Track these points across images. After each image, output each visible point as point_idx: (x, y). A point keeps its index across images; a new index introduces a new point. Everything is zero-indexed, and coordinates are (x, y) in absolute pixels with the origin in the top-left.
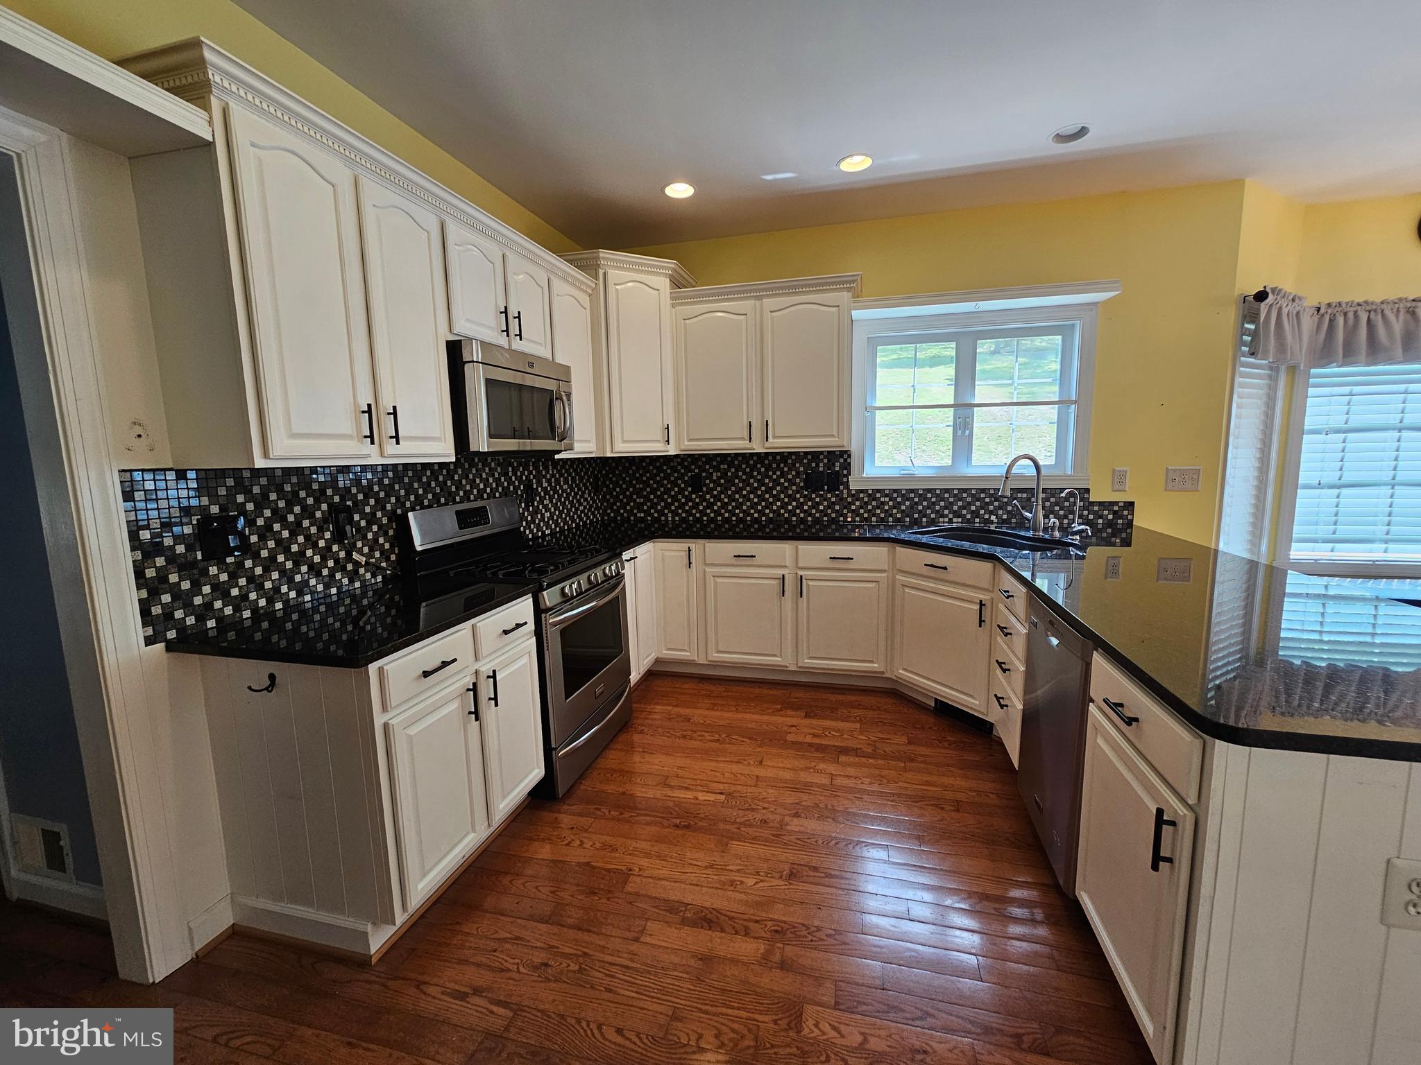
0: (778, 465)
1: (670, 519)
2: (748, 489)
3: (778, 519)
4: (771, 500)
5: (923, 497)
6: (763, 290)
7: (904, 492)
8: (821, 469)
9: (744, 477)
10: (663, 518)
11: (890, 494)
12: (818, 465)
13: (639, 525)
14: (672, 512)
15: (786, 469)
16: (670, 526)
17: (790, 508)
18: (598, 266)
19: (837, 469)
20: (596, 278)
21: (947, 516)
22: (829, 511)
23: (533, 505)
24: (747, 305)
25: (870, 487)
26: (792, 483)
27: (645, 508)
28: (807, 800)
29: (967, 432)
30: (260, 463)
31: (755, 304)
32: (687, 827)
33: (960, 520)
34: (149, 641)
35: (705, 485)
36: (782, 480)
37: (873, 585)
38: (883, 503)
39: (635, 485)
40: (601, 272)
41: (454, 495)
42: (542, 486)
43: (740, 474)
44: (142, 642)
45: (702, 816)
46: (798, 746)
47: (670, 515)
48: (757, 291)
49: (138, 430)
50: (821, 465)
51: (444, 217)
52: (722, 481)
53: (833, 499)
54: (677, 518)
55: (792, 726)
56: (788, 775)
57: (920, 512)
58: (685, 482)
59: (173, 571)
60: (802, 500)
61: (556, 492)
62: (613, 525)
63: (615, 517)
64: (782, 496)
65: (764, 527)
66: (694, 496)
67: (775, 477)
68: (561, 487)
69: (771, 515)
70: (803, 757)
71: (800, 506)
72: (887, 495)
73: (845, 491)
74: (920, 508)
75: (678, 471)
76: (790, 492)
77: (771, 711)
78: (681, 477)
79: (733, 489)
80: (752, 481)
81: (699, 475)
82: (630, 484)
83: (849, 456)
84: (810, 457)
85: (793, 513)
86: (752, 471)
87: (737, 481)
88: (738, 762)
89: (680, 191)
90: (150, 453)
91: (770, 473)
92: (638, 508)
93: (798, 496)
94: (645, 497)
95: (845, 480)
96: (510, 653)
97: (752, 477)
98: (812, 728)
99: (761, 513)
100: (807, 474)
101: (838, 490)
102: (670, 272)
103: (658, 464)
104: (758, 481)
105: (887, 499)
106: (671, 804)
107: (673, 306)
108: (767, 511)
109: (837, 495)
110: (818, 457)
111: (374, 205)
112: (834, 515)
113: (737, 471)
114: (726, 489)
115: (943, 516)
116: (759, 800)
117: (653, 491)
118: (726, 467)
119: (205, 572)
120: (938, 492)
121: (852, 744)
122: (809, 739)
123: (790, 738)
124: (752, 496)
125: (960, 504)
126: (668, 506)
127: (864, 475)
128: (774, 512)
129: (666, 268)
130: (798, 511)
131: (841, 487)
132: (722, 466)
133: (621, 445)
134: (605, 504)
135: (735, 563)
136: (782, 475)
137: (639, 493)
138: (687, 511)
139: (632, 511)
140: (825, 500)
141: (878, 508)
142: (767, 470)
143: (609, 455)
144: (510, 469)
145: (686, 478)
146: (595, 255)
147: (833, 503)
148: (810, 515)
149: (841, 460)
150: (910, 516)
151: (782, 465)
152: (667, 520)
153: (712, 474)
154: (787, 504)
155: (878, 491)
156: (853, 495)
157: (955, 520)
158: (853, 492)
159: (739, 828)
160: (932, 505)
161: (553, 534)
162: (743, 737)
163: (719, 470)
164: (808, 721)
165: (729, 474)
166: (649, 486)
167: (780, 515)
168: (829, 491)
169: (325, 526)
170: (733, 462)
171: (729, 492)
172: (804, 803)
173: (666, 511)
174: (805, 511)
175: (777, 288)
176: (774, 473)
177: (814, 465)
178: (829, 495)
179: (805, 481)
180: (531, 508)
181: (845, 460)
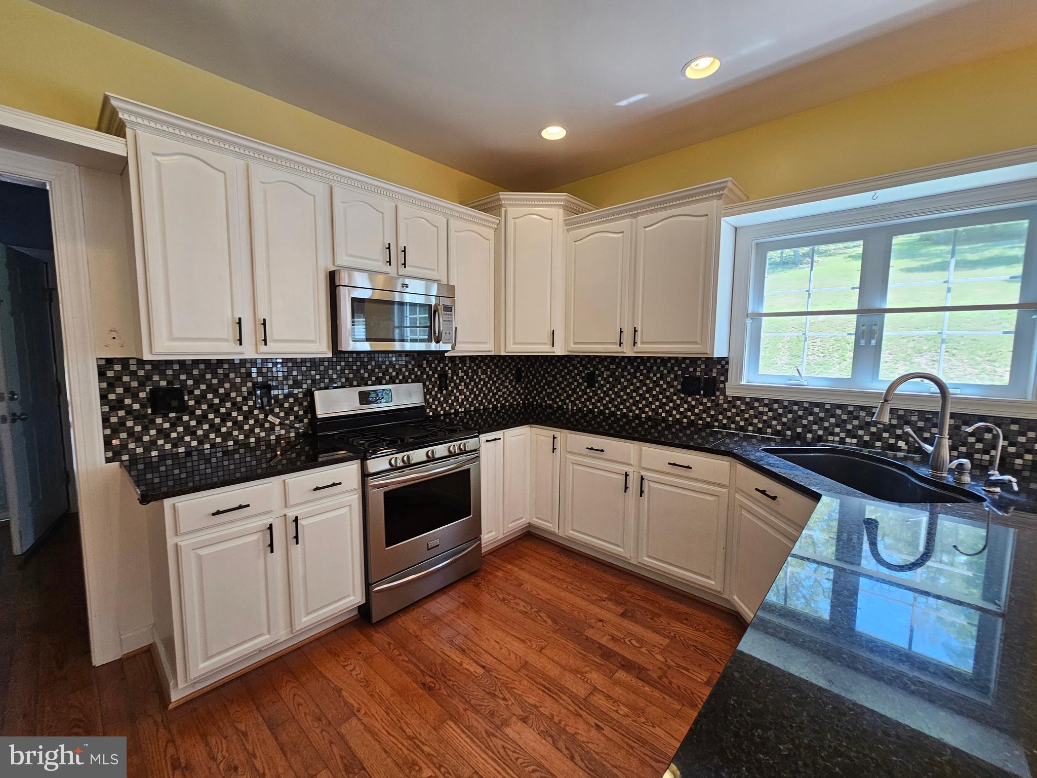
0: (658, 368)
1: (570, 408)
2: (632, 387)
3: (656, 417)
4: (650, 399)
5: (808, 411)
6: (637, 208)
7: (786, 403)
8: (698, 374)
9: (629, 377)
10: (565, 407)
11: (771, 404)
12: (695, 370)
13: (548, 410)
14: (572, 402)
15: (665, 372)
16: (570, 413)
17: (667, 408)
18: (501, 205)
19: (714, 374)
20: (500, 216)
21: (838, 435)
22: (704, 415)
23: (447, 389)
24: (624, 223)
25: (749, 395)
26: (670, 385)
27: (553, 397)
28: (548, 707)
29: (873, 342)
30: (147, 357)
31: (632, 222)
32: (430, 689)
33: (855, 441)
34: (108, 460)
35: (597, 382)
36: (661, 382)
37: (712, 499)
38: (762, 413)
39: (547, 378)
40: (503, 210)
41: (366, 379)
42: (457, 375)
43: (626, 374)
44: (104, 460)
45: (450, 683)
46: (588, 644)
47: (570, 404)
48: (632, 210)
49: (114, 335)
50: (699, 370)
51: (332, 184)
52: (611, 379)
53: (709, 404)
54: (575, 408)
55: (601, 621)
56: (553, 671)
57: (804, 426)
58: (583, 378)
59: (129, 419)
60: (678, 402)
61: (472, 379)
62: (531, 408)
63: (533, 402)
64: (661, 397)
65: (644, 423)
66: (588, 390)
67: (655, 378)
68: (479, 377)
69: (650, 413)
70: (584, 658)
71: (676, 407)
72: (766, 405)
73: (721, 397)
74: (805, 422)
75: (577, 368)
76: (668, 394)
77: (594, 598)
78: (579, 374)
79: (619, 386)
80: (635, 381)
81: (593, 373)
82: (544, 377)
83: (727, 363)
84: (688, 362)
85: (669, 413)
86: (635, 371)
87: (622, 380)
88: (523, 641)
89: (554, 133)
90: (121, 348)
91: (651, 375)
92: (548, 397)
93: (675, 398)
94: (553, 388)
95: (721, 386)
96: (324, 505)
97: (635, 377)
98: (618, 629)
99: (642, 410)
100: (684, 378)
101: (714, 395)
102: (562, 203)
103: (564, 362)
104: (641, 381)
105: (766, 409)
106: (439, 660)
107: (568, 231)
108: (647, 409)
109: (713, 401)
110: (696, 362)
111: (261, 182)
112: (708, 420)
113: (623, 370)
114: (614, 386)
115: (832, 434)
116: (507, 688)
117: (559, 384)
118: (614, 367)
119: (153, 421)
120: (828, 407)
121: (642, 660)
122: (604, 641)
123: (589, 633)
124: (634, 394)
125: (856, 423)
126: (569, 397)
127: (744, 382)
128: (653, 410)
129: (558, 200)
130: (674, 412)
131: (718, 393)
132: (611, 366)
133: (512, 346)
134: (527, 391)
135: (589, 454)
136: (661, 378)
137: (549, 384)
138: (582, 403)
139: (543, 398)
140: (701, 404)
141: (756, 417)
142: (648, 372)
143: (503, 354)
144: (425, 362)
145: (583, 375)
146: (498, 197)
147: (709, 408)
148: (686, 417)
149: (719, 366)
150: (793, 430)
151: (662, 368)
152: (567, 409)
153: (603, 373)
154: (665, 404)
155: (757, 400)
156: (729, 402)
157: (848, 440)
158: (730, 399)
159: (465, 710)
160: (819, 421)
161: (466, 412)
162: (549, 617)
163: (608, 370)
164: (619, 620)
165: (617, 373)
166: (556, 379)
167: (657, 414)
168: (705, 396)
169: (250, 397)
170: (620, 363)
171: (616, 390)
172: (542, 709)
173: (567, 401)
174: (681, 413)
175: (651, 205)
176: (655, 375)
177: (691, 369)
178: (705, 400)
179: (683, 384)
180: (444, 392)
181: (723, 366)
